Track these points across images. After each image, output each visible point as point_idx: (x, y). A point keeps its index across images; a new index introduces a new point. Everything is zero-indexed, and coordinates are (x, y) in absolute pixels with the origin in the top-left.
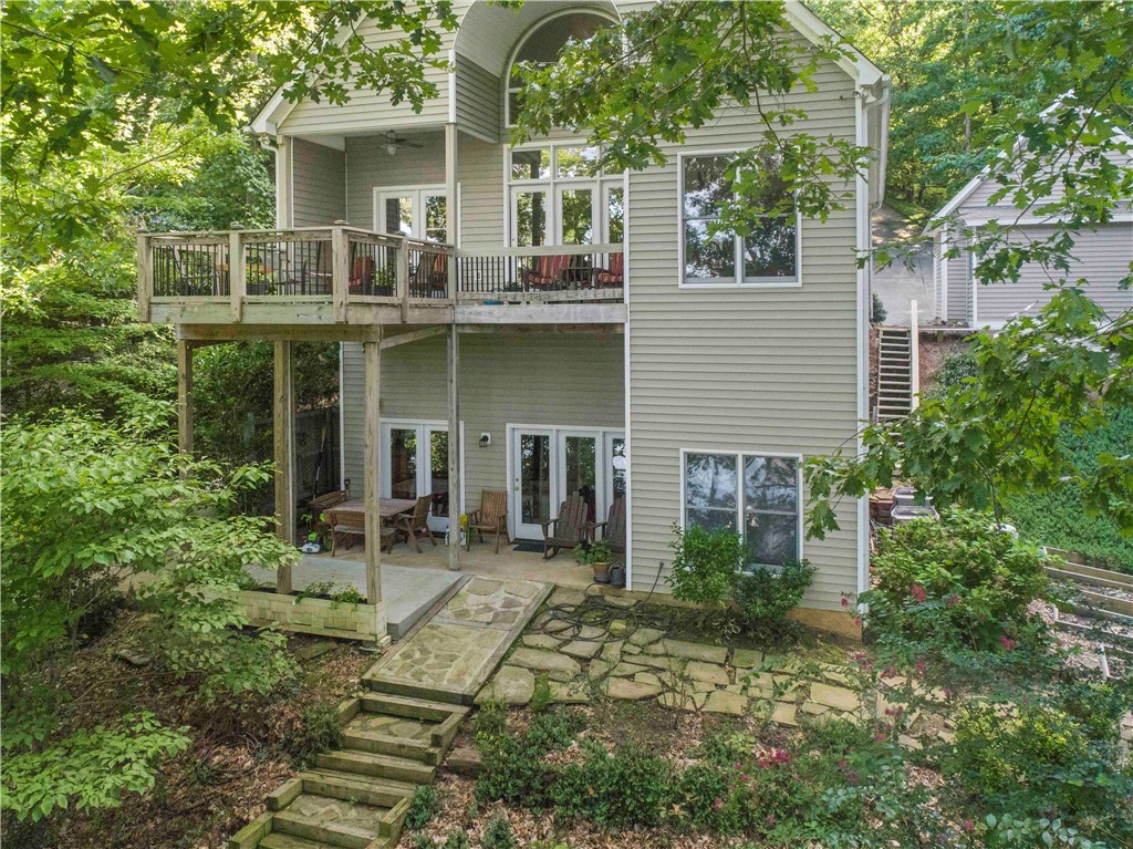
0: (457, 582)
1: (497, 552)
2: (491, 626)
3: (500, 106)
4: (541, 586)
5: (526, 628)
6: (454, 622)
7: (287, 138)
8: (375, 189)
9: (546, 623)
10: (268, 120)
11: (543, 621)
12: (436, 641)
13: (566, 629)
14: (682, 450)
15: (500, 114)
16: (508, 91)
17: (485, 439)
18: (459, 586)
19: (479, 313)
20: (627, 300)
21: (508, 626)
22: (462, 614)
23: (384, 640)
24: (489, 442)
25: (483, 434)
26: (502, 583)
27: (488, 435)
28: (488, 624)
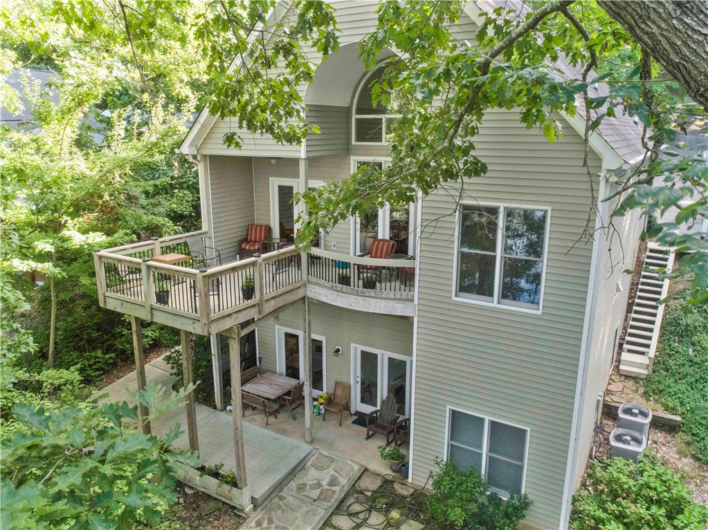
0: (308, 454)
1: (340, 425)
2: (316, 503)
3: (349, 128)
4: (356, 468)
5: (337, 508)
6: (295, 494)
7: (204, 156)
8: (271, 178)
9: (350, 505)
10: (190, 146)
11: (349, 503)
12: (279, 512)
13: (362, 512)
14: (448, 407)
15: (349, 134)
16: (355, 117)
17: (338, 351)
18: (307, 459)
19: (320, 294)
20: (416, 301)
21: (326, 505)
22: (301, 488)
23: (249, 507)
24: (340, 352)
25: (337, 347)
26: (333, 460)
27: (340, 348)
28: (315, 500)
